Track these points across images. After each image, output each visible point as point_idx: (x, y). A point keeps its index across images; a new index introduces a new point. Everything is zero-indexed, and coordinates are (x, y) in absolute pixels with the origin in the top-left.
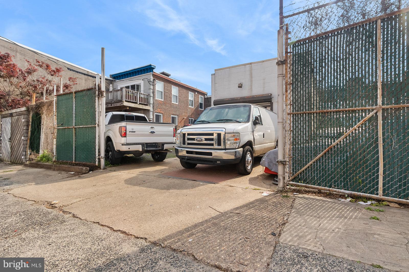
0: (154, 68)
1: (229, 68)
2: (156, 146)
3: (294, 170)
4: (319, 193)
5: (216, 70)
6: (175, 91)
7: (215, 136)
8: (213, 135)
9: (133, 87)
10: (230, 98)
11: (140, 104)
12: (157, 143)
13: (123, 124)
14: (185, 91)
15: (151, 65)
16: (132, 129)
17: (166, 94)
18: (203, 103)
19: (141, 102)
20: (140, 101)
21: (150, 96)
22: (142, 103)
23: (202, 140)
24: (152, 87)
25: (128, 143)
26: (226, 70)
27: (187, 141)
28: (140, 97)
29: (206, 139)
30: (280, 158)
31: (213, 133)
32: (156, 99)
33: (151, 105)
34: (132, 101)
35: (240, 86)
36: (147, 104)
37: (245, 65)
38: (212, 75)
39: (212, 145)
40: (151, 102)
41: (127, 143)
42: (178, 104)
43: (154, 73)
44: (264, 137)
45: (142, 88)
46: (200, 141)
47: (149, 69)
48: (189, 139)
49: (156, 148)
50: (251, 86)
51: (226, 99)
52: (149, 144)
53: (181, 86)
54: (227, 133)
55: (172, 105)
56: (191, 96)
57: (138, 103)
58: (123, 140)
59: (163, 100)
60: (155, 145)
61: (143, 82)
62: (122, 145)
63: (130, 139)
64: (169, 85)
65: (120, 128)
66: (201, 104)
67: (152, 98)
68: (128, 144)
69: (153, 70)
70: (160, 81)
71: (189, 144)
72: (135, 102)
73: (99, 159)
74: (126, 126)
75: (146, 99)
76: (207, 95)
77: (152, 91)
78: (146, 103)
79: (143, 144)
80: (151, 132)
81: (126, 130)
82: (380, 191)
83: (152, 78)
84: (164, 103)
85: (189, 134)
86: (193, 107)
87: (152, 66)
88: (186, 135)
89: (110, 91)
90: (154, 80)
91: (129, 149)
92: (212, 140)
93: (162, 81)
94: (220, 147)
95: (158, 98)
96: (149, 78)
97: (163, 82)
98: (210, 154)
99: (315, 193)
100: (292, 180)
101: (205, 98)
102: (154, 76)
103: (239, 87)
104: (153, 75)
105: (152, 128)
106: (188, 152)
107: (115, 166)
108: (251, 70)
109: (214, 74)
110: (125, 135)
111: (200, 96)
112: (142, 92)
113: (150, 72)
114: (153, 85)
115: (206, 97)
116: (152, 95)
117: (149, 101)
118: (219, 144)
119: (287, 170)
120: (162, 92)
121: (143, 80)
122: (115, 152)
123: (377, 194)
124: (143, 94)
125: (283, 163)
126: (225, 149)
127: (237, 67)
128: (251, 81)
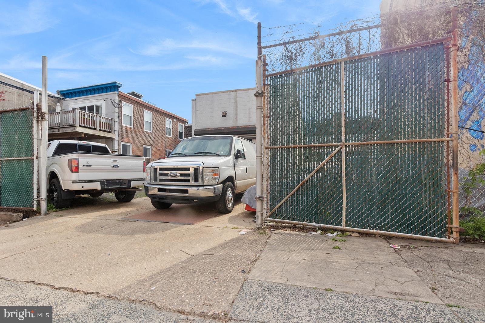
0: (120, 87)
1: (213, 93)
2: (121, 183)
3: (271, 206)
4: (294, 228)
5: (197, 95)
6: (148, 116)
7: (192, 171)
8: (189, 170)
9: (91, 109)
10: (213, 128)
11: (100, 130)
12: (122, 180)
13: (74, 156)
14: (160, 117)
15: (115, 83)
16: (87, 163)
17: (136, 119)
18: (183, 132)
19: (102, 128)
20: (100, 127)
21: (115, 121)
22: (104, 129)
23: (176, 175)
24: (117, 110)
25: (82, 181)
26: (208, 96)
27: (159, 177)
28: (100, 122)
29: (182, 175)
30: (259, 194)
31: (190, 168)
32: (123, 124)
33: (117, 133)
34: (89, 126)
35: (224, 114)
36: (110, 131)
37: (229, 92)
38: (193, 100)
39: (189, 181)
40: (117, 127)
41: (79, 180)
42: (151, 132)
43: (120, 93)
44: (247, 172)
45: (103, 111)
46: (174, 176)
47: (113, 87)
48: (161, 175)
49: (121, 185)
50: (236, 115)
51: (209, 129)
52: (111, 181)
53: (155, 111)
54: (205, 168)
55: (144, 134)
56: (168, 123)
57: (98, 128)
58: (75, 176)
59: (132, 127)
60: (119, 182)
61: (105, 103)
62: (73, 182)
63: (83, 175)
64: (140, 108)
65: (70, 161)
66: (181, 134)
67: (117, 124)
68: (80, 182)
69: (119, 89)
70: (128, 103)
71: (161, 180)
72: (93, 127)
73: (38, 202)
74: (78, 159)
75: (109, 124)
76: (187, 123)
77: (117, 114)
78: (109, 129)
79: (102, 182)
80: (113, 166)
81: (78, 164)
82: (344, 223)
83: (117, 99)
84: (133, 131)
85: (161, 169)
86: (171, 137)
87: (117, 84)
88: (158, 169)
89: (57, 111)
90: (119, 101)
91: (83, 187)
92: (188, 175)
93: (131, 103)
94: (197, 184)
95: (125, 123)
96: (113, 99)
97: (132, 105)
98: (186, 191)
99: (290, 228)
100: (270, 217)
101: (185, 127)
102: (121, 96)
103: (223, 116)
104: (119, 95)
105: (114, 161)
106: (160, 190)
107: (61, 210)
108: (236, 98)
109: (195, 100)
110: (77, 170)
111: (179, 124)
112: (104, 115)
113: (115, 91)
114: (119, 108)
115: (187, 125)
116: (117, 119)
117: (113, 127)
118: (196, 180)
119: (265, 206)
120: (131, 117)
121: (104, 100)
122: (62, 192)
123: (341, 225)
124: (105, 118)
125: (261, 199)
126: (203, 186)
127: (221, 94)
128: (236, 110)
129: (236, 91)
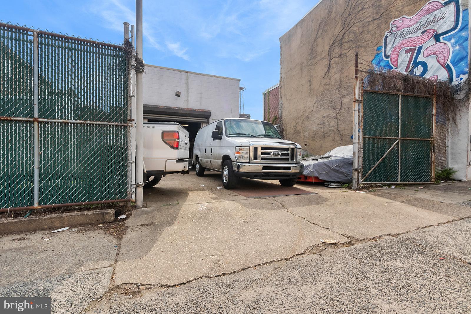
1: (161, 68)
7: (290, 152)
26: (155, 69)
27: (261, 156)
29: (282, 154)
31: (289, 148)
37: (181, 71)
39: (288, 159)
41: (178, 159)
46: (276, 155)
50: (188, 97)
54: (298, 149)
65: (163, 133)
71: (262, 159)
74: (178, 132)
81: (179, 138)
82: (399, 179)
85: (263, 148)
88: (260, 148)
92: (288, 154)
94: (293, 161)
99: (374, 186)
100: (364, 181)
103: (177, 95)
108: (187, 80)
110: (178, 146)
118: (293, 159)
123: (398, 181)
126: (296, 163)
127: (171, 71)
128: (188, 92)
129: (187, 72)
